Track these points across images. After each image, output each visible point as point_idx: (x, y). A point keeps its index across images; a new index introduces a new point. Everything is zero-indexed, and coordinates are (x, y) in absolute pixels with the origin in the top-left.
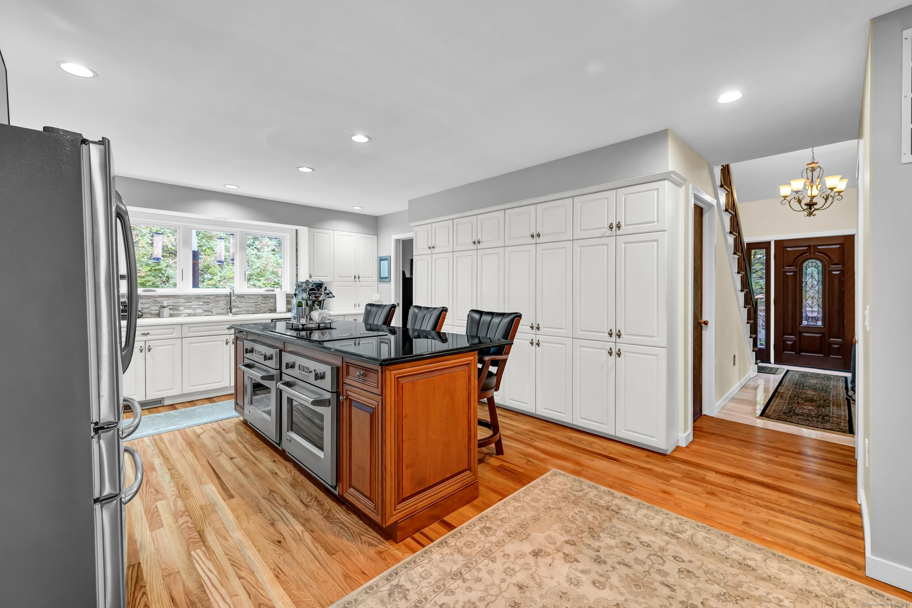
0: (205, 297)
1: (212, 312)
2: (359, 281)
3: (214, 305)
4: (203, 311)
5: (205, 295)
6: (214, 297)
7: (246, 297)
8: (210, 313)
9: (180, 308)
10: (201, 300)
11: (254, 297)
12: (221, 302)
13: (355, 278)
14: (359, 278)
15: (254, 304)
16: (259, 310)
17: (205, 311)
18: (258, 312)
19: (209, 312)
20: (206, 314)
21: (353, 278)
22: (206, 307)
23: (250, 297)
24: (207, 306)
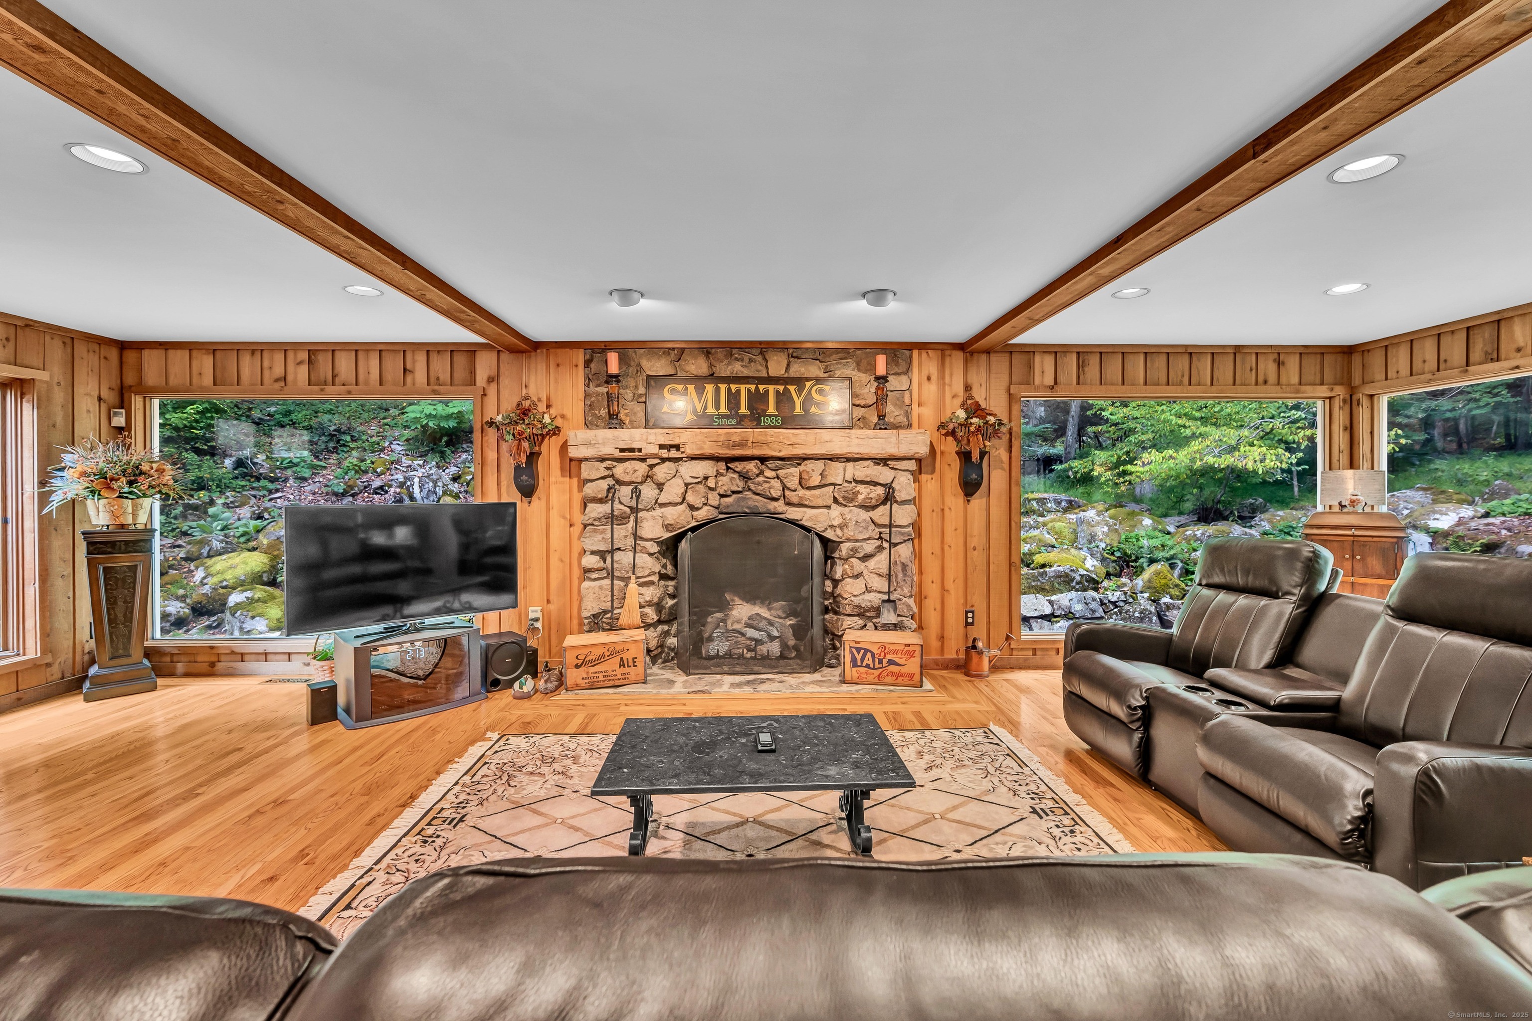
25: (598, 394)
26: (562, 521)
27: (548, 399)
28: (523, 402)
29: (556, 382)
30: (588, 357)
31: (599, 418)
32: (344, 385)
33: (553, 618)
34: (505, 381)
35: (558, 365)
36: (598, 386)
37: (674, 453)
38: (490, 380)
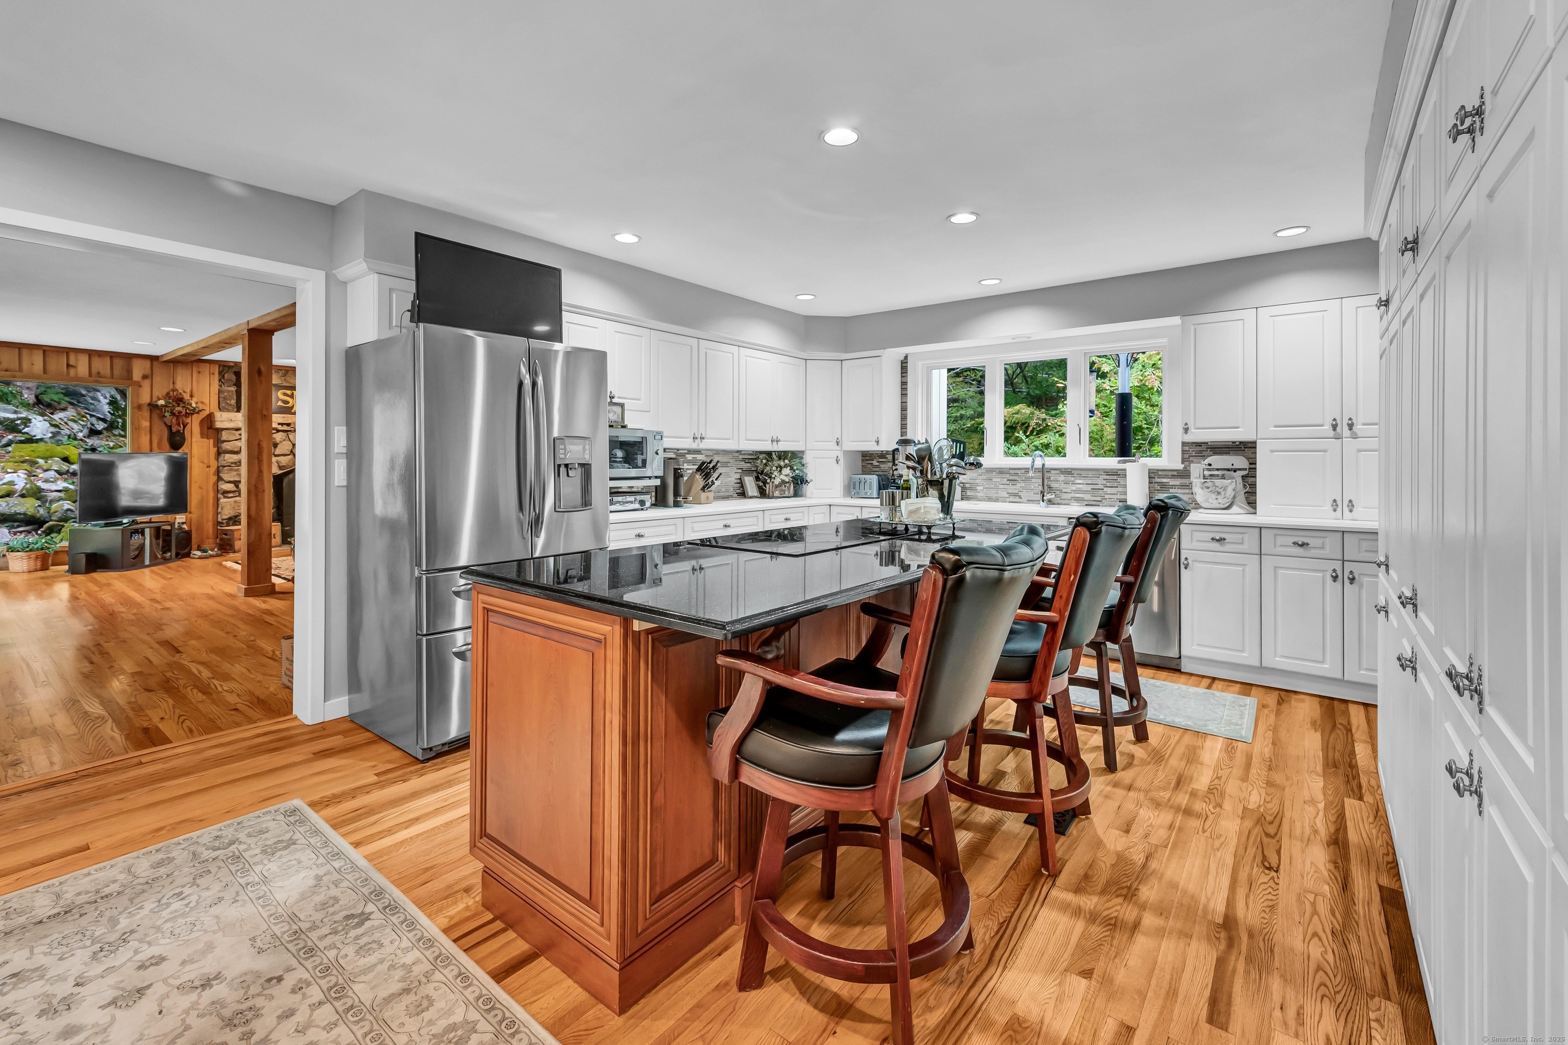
0: (1011, 471)
1: (1020, 497)
2: (1355, 436)
3: (1023, 485)
4: (1007, 495)
5: (1010, 469)
6: (1023, 471)
7: (1075, 472)
8: (1017, 499)
9: (978, 488)
10: (1004, 476)
11: (1090, 474)
12: (1034, 480)
13: (1334, 427)
14: (1351, 426)
15: (1089, 488)
16: (1099, 499)
17: (1011, 494)
18: (1098, 503)
19: (1016, 497)
20: (1012, 499)
21: (1328, 427)
22: (1012, 489)
23: (1084, 473)
24: (1014, 487)
25: (229, 391)
26: (202, 465)
27: (191, 392)
28: (171, 393)
29: (198, 382)
30: (221, 369)
31: (231, 405)
32: (6, 371)
33: (193, 522)
34: (157, 379)
35: (199, 372)
36: (228, 386)
37: (285, 428)
38: (145, 377)
